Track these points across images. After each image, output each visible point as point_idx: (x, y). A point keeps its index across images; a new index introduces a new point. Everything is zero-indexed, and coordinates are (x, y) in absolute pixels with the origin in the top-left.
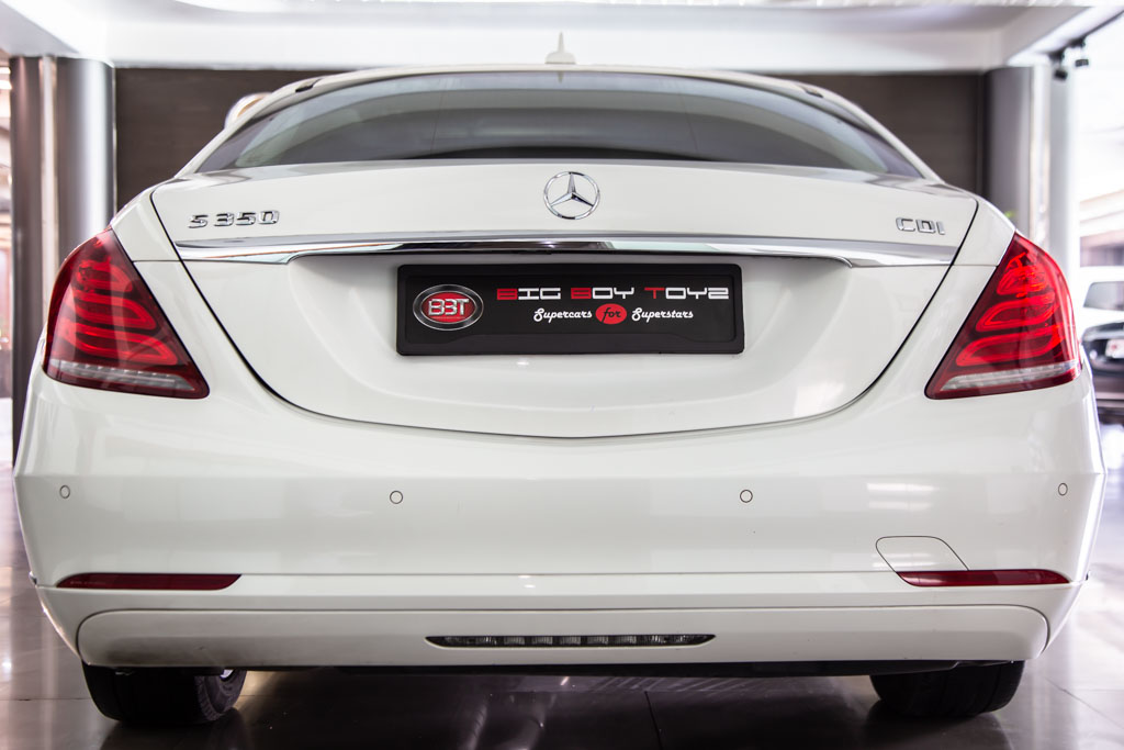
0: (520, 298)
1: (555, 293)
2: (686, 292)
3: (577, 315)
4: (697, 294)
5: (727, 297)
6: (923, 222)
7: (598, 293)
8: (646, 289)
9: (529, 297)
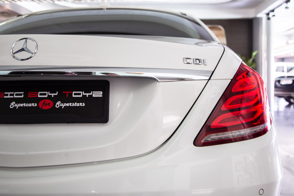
0: (5, 97)
1: (21, 95)
2: (82, 93)
3: (30, 105)
4: (87, 94)
5: (101, 96)
6: (196, 59)
7: (41, 94)
8: (64, 92)
9: (9, 97)
